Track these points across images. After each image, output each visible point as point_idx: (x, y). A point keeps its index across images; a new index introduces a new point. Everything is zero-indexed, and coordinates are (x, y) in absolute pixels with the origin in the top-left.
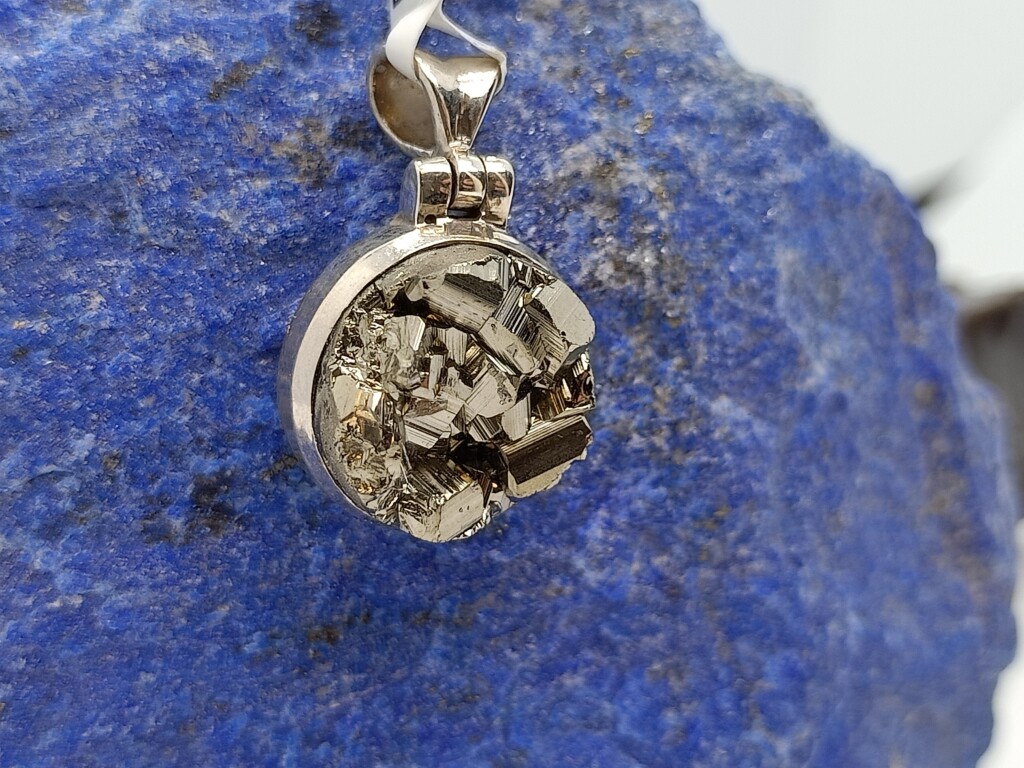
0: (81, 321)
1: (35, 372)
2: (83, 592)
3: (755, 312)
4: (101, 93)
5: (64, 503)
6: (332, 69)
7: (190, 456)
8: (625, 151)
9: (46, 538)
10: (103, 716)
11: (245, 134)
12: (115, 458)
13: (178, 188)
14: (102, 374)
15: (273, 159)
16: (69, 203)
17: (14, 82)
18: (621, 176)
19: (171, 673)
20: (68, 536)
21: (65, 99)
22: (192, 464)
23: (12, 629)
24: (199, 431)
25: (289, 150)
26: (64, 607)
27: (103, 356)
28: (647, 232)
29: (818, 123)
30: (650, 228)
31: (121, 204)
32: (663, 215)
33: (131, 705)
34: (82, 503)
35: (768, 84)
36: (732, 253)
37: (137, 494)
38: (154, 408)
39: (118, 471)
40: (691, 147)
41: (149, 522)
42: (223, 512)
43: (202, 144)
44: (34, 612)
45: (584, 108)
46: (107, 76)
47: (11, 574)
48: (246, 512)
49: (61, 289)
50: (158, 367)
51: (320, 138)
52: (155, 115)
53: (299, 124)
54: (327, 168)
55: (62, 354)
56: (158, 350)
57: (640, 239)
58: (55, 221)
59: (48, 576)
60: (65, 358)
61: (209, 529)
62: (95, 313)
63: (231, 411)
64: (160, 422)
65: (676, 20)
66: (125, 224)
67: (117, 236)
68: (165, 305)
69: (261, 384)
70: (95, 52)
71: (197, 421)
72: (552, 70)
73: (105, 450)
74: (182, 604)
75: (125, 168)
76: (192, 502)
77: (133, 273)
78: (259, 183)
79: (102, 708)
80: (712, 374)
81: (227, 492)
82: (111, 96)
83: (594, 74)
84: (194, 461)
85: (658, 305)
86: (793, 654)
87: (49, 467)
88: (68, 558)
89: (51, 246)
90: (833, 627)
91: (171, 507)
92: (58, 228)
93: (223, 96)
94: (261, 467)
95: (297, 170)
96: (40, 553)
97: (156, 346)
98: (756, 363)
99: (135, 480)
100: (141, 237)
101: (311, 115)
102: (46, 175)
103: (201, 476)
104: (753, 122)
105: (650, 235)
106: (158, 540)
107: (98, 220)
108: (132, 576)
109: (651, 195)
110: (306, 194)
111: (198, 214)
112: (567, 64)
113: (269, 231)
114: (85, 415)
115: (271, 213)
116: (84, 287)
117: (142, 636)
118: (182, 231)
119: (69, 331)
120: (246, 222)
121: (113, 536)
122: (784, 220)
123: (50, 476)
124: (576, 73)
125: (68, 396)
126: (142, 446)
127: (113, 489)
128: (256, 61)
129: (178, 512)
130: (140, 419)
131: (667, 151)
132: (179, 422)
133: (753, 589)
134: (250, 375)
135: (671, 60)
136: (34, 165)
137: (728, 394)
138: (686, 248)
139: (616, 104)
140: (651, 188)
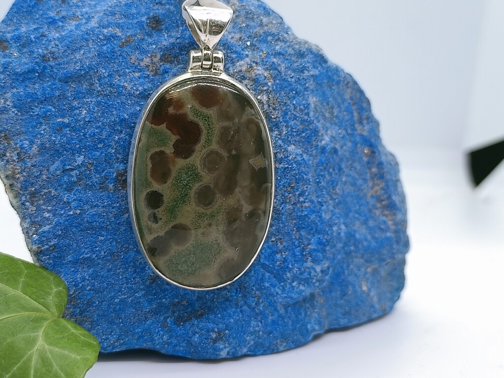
0: (79, 119)
1: (64, 135)
2: (80, 209)
3: (303, 117)
4: (85, 46)
5: (74, 179)
6: (159, 38)
7: (115, 164)
8: (257, 63)
9: (68, 191)
10: (86, 251)
11: (132, 58)
12: (90, 164)
13: (110, 76)
14: (86, 136)
15: (141, 66)
16: (75, 81)
17: (57, 43)
18: (255, 71)
19: (109, 237)
20: (75, 190)
21: (73, 47)
22: (115, 166)
23: (57, 221)
24: (118, 155)
25: (146, 64)
26: (74, 214)
27: (86, 130)
29: (324, 56)
30: (265, 88)
31: (92, 81)
32: (270, 84)
33: (96, 247)
34: (80, 179)
35: (306, 42)
36: (294, 98)
37: (98, 176)
38: (103, 147)
39: (91, 168)
40: (279, 62)
41: (101, 185)
43: (118, 62)
44: (64, 215)
45: (243, 50)
46: (87, 40)
49: (72, 109)
50: (105, 134)
51: (155, 60)
52: (103, 52)
53: (149, 55)
54: (159, 69)
55: (73, 129)
56: (104, 128)
57: (262, 91)
58: (70, 86)
59: (69, 203)
60: (74, 131)
61: (121, 188)
62: (84, 116)
64: (105, 152)
65: (274, 22)
66: (93, 87)
67: (90, 91)
68: (107, 114)
70: (83, 33)
71: (117, 152)
72: (232, 38)
73: (87, 161)
74: (112, 213)
75: (93, 69)
76: (116, 179)
77: (96, 103)
78: (136, 74)
79: (86, 248)
80: (288, 138)
82: (88, 46)
83: (246, 39)
85: (269, 114)
86: (321, 236)
87: (69, 167)
88: (75, 197)
89: (70, 95)
90: (335, 228)
91: (109, 180)
92: (71, 89)
93: (125, 46)
95: (149, 70)
96: (66, 196)
99: (97, 171)
100: (98, 92)
101: (153, 52)
102: (68, 72)
103: (118, 170)
104: (301, 55)
105: (265, 90)
106: (104, 191)
107: (85, 86)
108: (96, 203)
109: (266, 77)
110: (152, 78)
111: (117, 84)
112: (238, 36)
113: (140, 89)
114: (81, 150)
115: (140, 83)
116: (80, 108)
117: (100, 223)
118: (112, 89)
119: (75, 122)
120: (132, 86)
121: (90, 190)
122: (311, 87)
123: (69, 170)
124: (240, 38)
125: (75, 143)
126: (99, 160)
127: (90, 174)
128: (135, 36)
129: (111, 182)
130: (98, 151)
131: (271, 63)
132: (111, 152)
133: (306, 213)
135: (273, 35)
136: (64, 68)
137: (294, 145)
138: (278, 95)
139: (254, 49)
140: (265, 75)
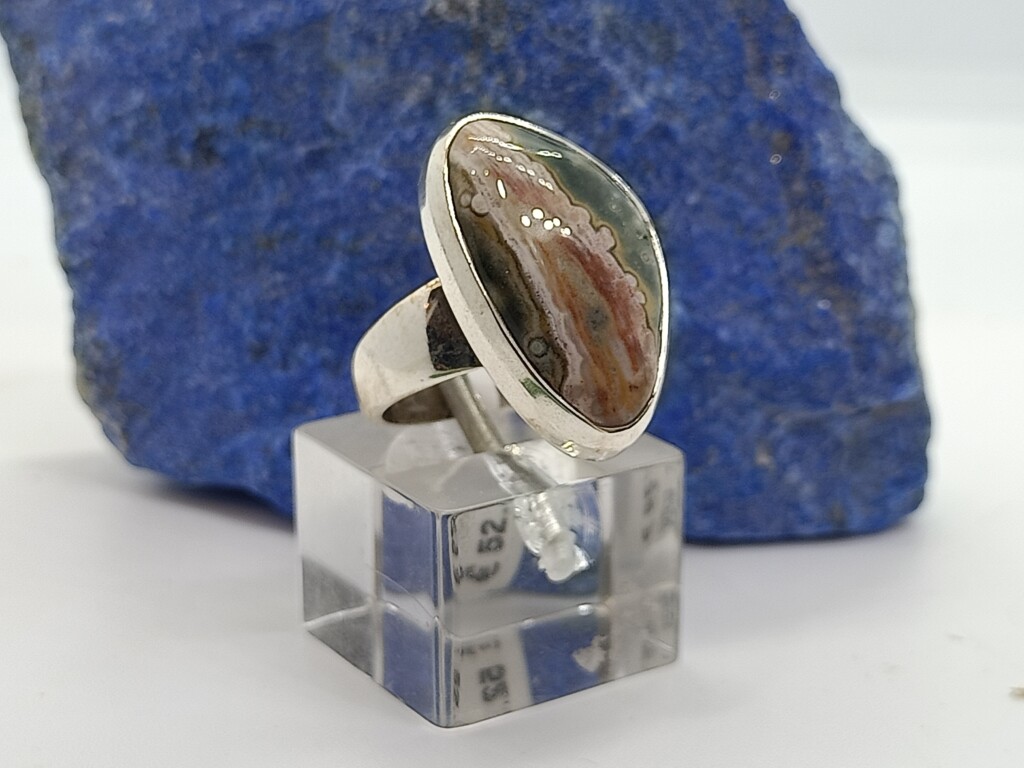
98: (570, 89)
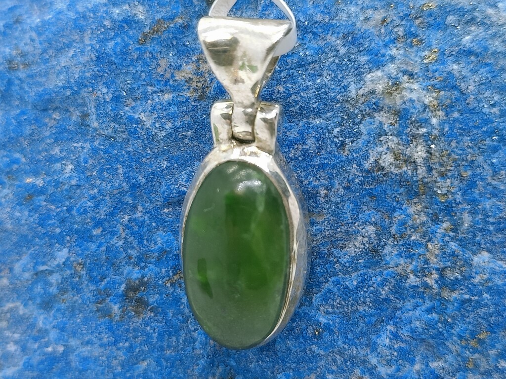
0: (61, 180)
1: (35, 210)
2: (64, 344)
4: (78, 41)
5: (53, 289)
7: (124, 266)
8: (411, 75)
9: (44, 309)
11: (159, 65)
12: (80, 264)
13: (117, 99)
14: (72, 212)
15: (176, 80)
16: (60, 107)
18: (404, 93)
20: (55, 309)
21: (58, 44)
22: (125, 272)
23: (26, 361)
24: (129, 251)
25: (186, 75)
26: (54, 352)
27: (73, 201)
28: (420, 133)
30: (423, 130)
31: (86, 109)
32: (434, 121)
34: (62, 290)
37: (92, 287)
38: (102, 235)
39: (82, 272)
40: (465, 72)
41: (100, 305)
42: (141, 303)
43: (134, 71)
44: (38, 352)
45: (386, 46)
46: (82, 30)
47: (28, 328)
48: (155, 305)
49: (52, 160)
52: (106, 53)
53: (194, 58)
54: (208, 87)
55: (52, 199)
56: (102, 200)
57: (415, 137)
59: (46, 332)
60: (53, 202)
61: (134, 313)
62: (68, 175)
63: (147, 240)
64: (106, 244)
66: (87, 121)
67: (82, 128)
68: (106, 172)
69: (166, 224)
70: (78, 16)
71: (127, 245)
72: (367, 19)
73: (74, 259)
74: (118, 357)
76: (123, 295)
77: (90, 151)
78: (166, 96)
81: (144, 291)
82: (83, 42)
83: (398, 22)
84: (127, 269)
85: (430, 185)
87: (44, 267)
88: (55, 323)
91: (111, 297)
92: (52, 123)
93: (148, 41)
94: (164, 278)
95: (189, 88)
96: (42, 317)
97: (101, 197)
99: (92, 280)
100: (95, 130)
102: (45, 90)
103: (130, 280)
105: (423, 135)
106: (104, 317)
107: (74, 118)
108: (89, 337)
109: (426, 107)
110: (193, 103)
111: (127, 115)
112: (378, 16)
113: (167, 127)
114: (63, 237)
115: (169, 115)
116: (62, 159)
118: (117, 126)
119: (54, 185)
120: (153, 121)
121: (81, 312)
123: (46, 272)
124: (384, 20)
125: (53, 224)
126: (96, 258)
127: (80, 282)
128: (172, 19)
129: (115, 301)
130: (94, 242)
131: (445, 75)
132: (116, 245)
134: (158, 218)
136: (40, 84)
139: (412, 43)
140: (427, 101)
